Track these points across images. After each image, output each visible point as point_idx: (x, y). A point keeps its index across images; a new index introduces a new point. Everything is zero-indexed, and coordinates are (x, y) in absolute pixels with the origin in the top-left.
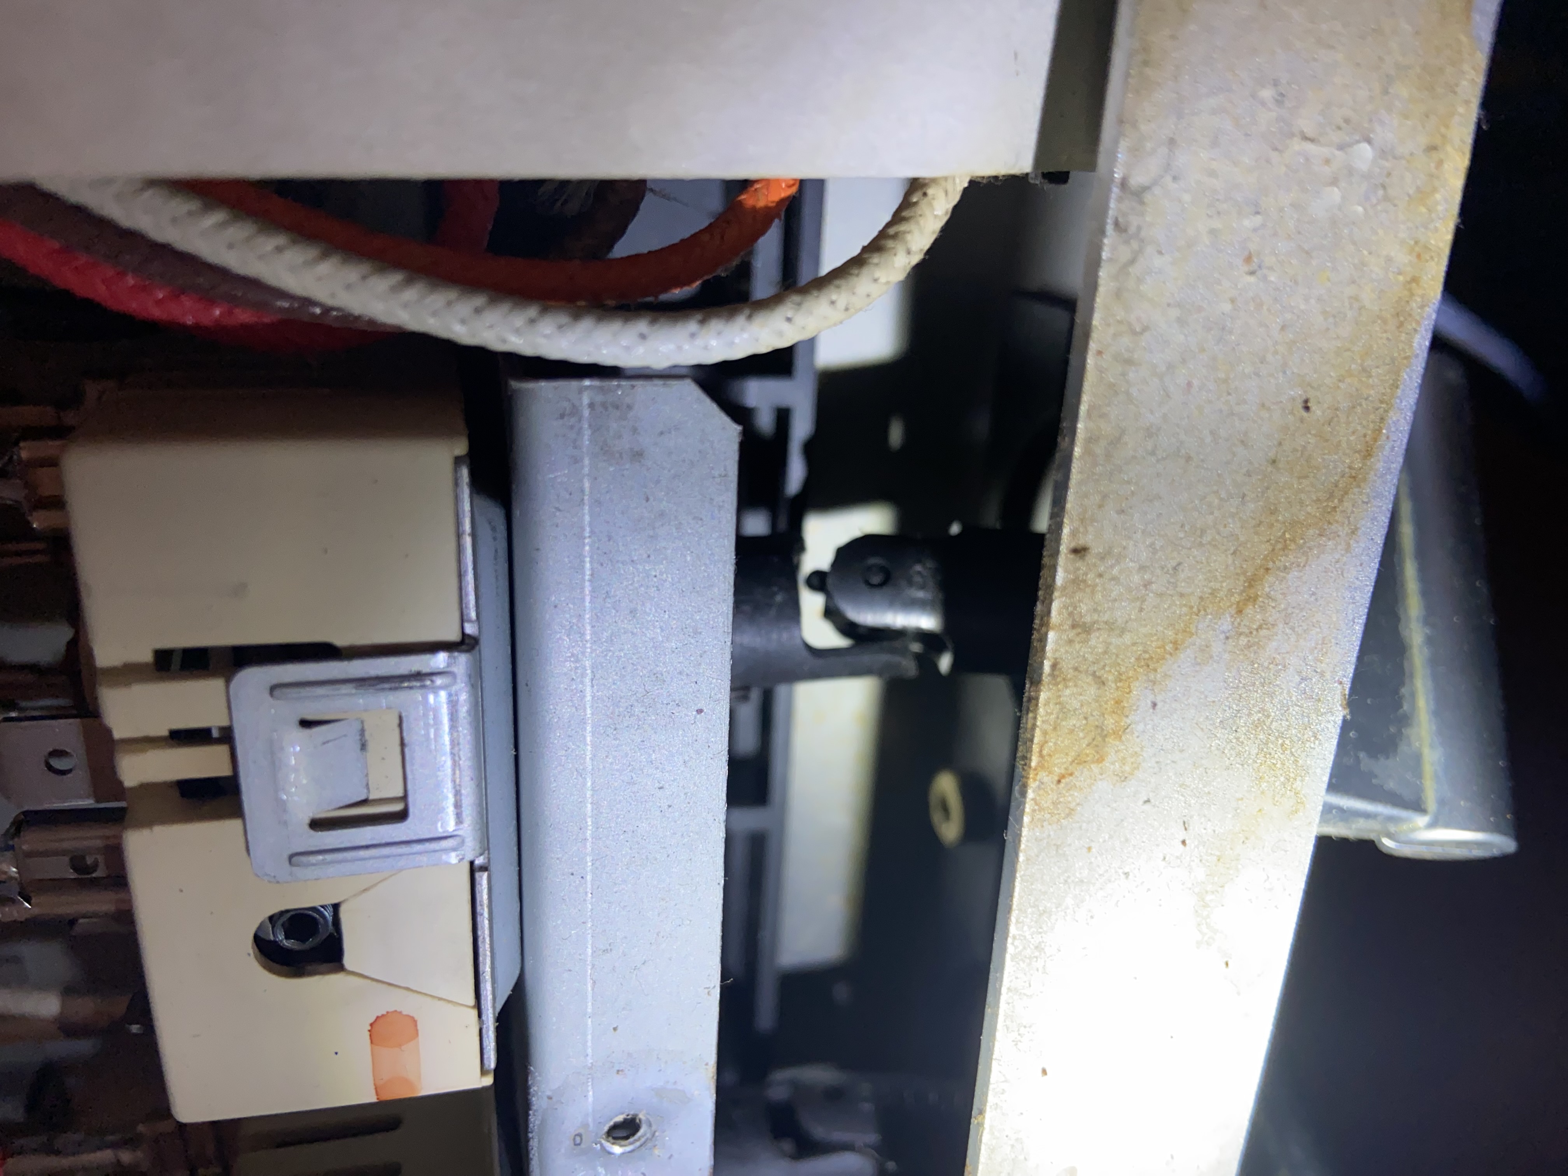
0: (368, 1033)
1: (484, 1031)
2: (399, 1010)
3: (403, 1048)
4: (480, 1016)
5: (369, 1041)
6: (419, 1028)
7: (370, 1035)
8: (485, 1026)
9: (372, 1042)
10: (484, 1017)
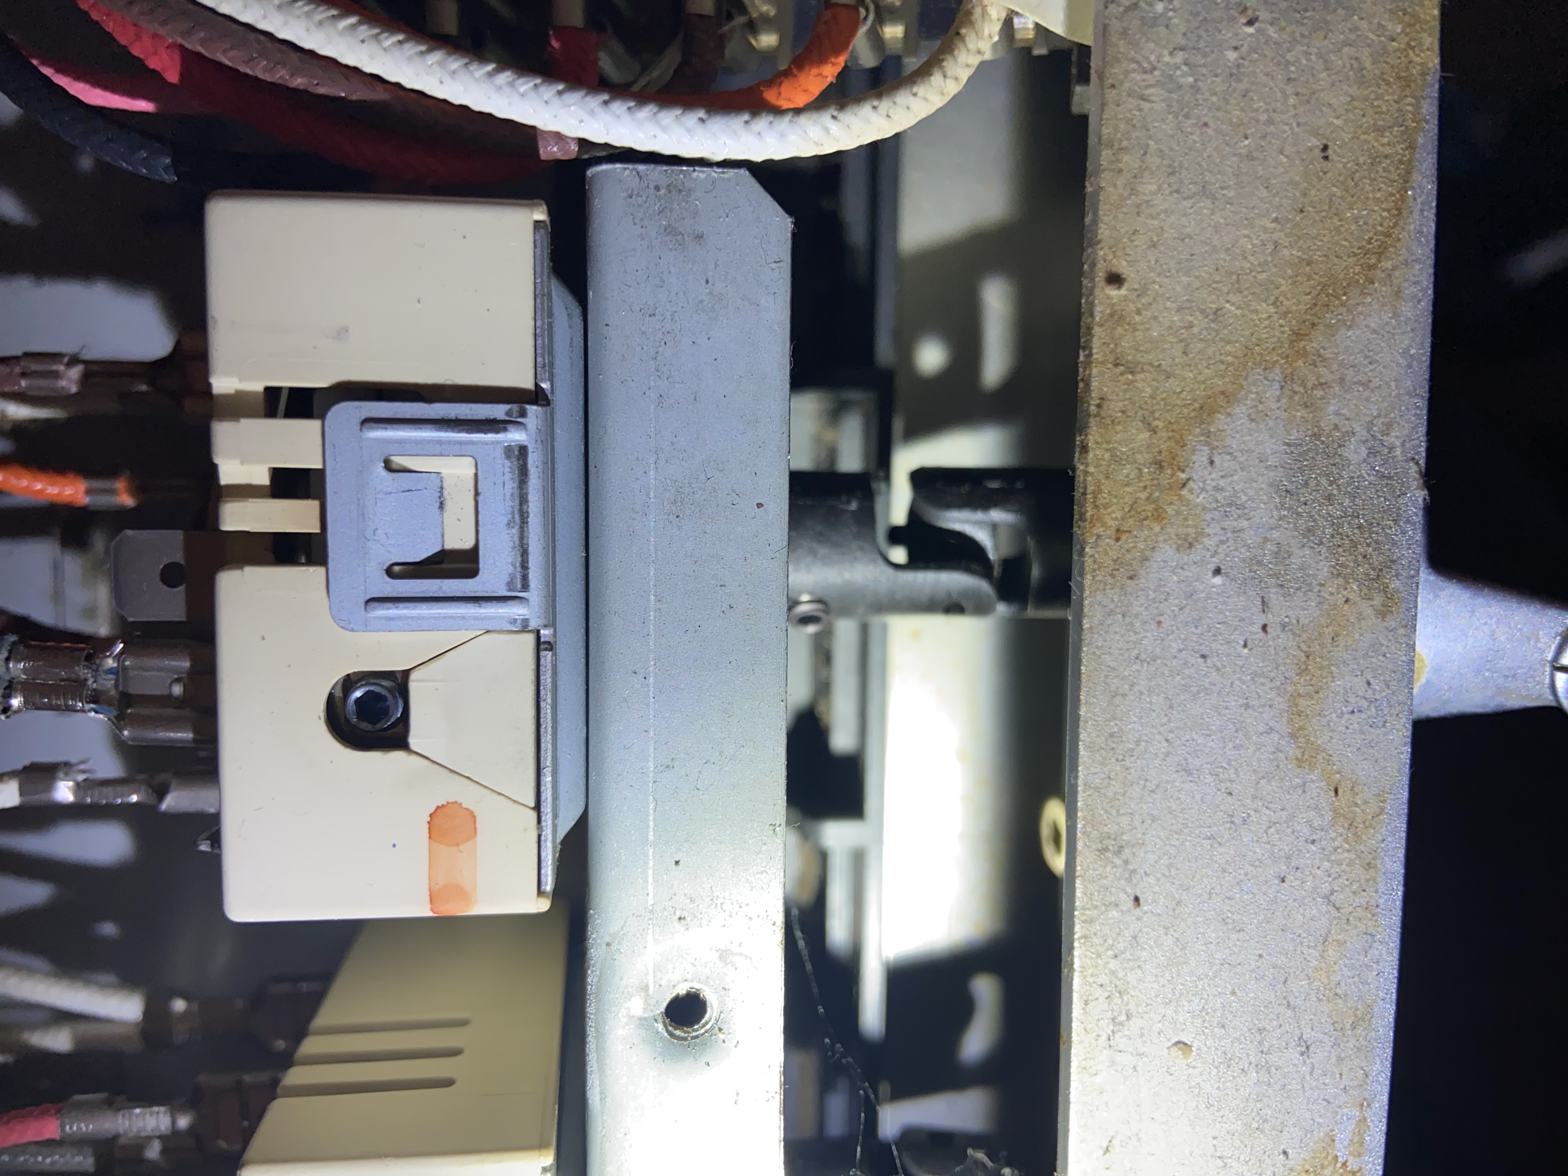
0: (427, 826)
1: (543, 838)
2: (459, 802)
3: (461, 847)
4: (539, 821)
5: (427, 835)
6: (478, 825)
7: (429, 828)
8: (544, 833)
9: (430, 838)
10: (543, 824)
